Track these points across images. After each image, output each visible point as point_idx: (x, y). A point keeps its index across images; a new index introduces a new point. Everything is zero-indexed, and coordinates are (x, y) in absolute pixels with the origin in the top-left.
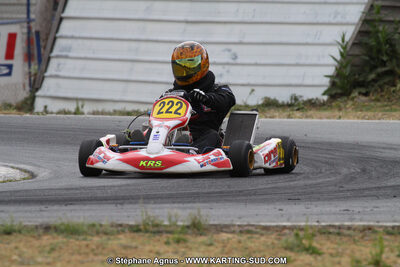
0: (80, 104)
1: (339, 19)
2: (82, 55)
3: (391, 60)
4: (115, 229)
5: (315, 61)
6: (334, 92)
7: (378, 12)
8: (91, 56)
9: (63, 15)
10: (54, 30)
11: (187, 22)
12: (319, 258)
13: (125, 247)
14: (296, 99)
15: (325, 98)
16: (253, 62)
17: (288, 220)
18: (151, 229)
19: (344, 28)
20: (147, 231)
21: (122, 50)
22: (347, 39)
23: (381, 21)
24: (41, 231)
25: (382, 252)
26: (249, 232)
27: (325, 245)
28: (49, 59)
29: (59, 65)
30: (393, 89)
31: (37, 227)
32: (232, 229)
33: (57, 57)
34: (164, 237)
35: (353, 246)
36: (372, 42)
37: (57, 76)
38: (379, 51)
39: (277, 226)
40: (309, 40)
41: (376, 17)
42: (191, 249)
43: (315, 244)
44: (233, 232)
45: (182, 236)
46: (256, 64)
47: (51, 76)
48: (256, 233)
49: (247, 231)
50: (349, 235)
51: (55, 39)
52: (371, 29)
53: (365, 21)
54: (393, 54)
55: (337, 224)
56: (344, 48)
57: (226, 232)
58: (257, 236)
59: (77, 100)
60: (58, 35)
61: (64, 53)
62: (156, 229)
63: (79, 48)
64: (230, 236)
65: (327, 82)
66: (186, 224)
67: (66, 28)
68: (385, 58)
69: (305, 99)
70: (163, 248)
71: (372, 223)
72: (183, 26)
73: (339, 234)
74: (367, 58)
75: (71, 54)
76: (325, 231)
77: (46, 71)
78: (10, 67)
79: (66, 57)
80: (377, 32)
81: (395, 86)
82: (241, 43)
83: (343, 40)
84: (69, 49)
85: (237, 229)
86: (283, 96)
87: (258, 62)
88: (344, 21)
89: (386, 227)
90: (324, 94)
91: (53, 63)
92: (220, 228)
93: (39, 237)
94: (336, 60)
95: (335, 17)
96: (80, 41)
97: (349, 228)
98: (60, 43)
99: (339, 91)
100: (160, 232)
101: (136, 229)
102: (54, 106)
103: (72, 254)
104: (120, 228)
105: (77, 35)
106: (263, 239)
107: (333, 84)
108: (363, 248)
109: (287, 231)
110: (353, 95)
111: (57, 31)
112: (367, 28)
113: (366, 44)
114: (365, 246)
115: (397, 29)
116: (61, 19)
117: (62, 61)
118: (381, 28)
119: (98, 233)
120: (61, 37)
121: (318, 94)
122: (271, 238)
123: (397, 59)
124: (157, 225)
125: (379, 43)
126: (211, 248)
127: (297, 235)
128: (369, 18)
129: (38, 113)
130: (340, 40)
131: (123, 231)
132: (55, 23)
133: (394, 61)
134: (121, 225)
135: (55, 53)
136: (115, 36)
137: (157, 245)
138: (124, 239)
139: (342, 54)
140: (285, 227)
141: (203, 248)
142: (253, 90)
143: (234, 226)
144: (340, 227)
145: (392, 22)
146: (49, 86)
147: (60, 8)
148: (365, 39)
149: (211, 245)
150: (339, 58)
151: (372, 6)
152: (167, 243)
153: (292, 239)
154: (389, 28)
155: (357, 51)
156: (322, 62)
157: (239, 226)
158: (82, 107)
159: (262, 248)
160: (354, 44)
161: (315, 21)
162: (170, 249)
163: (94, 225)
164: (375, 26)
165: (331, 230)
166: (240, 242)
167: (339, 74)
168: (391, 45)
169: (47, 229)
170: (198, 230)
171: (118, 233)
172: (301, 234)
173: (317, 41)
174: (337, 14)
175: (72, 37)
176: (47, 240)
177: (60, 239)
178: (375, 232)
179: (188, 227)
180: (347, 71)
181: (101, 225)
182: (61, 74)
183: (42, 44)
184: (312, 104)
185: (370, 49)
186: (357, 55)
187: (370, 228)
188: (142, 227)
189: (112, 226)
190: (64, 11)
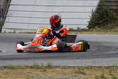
0: (15, 30)
1: (91, 5)
2: (16, 16)
3: (107, 17)
4: (25, 67)
5: (84, 17)
6: (90, 26)
7: (103, 3)
8: (18, 16)
9: (10, 4)
10: (7, 8)
11: (47, 6)
12: (86, 76)
13: (28, 73)
14: (79, 29)
15: (87, 28)
16: (66, 17)
17: (76, 64)
18: (36, 67)
19: (93, 7)
20: (35, 68)
21: (28, 14)
22: (94, 11)
23: (104, 5)
24: (3, 68)
25: (104, 74)
26: (65, 68)
27: (87, 72)
29: (9, 19)
30: (107, 25)
31: (2, 67)
32: (60, 67)
33: (8, 16)
34: (40, 70)
35: (96, 72)
36: (101, 12)
37: (8, 22)
38: (103, 14)
39: (73, 66)
40: (83, 11)
41: (102, 4)
42: (48, 73)
43: (84, 71)
44: (60, 68)
45: (45, 69)
46: (67, 18)
47: (7, 22)
48: (67, 68)
49: (64, 68)
50: (94, 69)
51: (8, 11)
52: (101, 8)
53: (99, 5)
54: (107, 15)
55: (91, 65)
56: (93, 13)
57: (58, 68)
58: (67, 69)
59: (14, 29)
60: (8, 10)
62: (37, 67)
63: (15, 14)
64: (59, 69)
65: (88, 23)
66: (46, 66)
67: (11, 8)
68: (105, 16)
69: (82, 29)
70: (39, 73)
71: (101, 65)
72: (46, 7)
73: (91, 68)
74: (100, 16)
75: (12, 16)
76: (87, 68)
77: (5, 20)
79: (11, 16)
80: (103, 9)
81: (108, 24)
82: (62, 12)
83: (93, 11)
84: (12, 14)
85: (61, 67)
86: (75, 28)
87: (68, 17)
88: (93, 5)
89: (105, 66)
90: (87, 27)
91: (7, 18)
92: (57, 67)
93: (3, 70)
94: (90, 17)
95: (90, 4)
96: (15, 12)
97: (94, 67)
98: (9, 12)
99: (91, 26)
100: (38, 68)
101: (31, 67)
102: (7, 31)
103: (13, 75)
104: (27, 67)
105: (14, 10)
106: (69, 70)
107: (90, 24)
108: (98, 73)
109: (76, 68)
110: (95, 27)
111: (8, 9)
112: (100, 7)
113: (99, 12)
114: (99, 72)
115: (108, 8)
116: (9, 5)
117: (10, 17)
118: (104, 7)
119: (20, 68)
120: (10, 10)
121: (85, 27)
122: (72, 70)
123: (108, 16)
124: (38, 66)
125: (103, 12)
126: (54, 73)
127: (79, 69)
128: (100, 4)
129: (2, 33)
130: (92, 11)
131: (28, 68)
132: (8, 6)
133: (108, 17)
134: (27, 66)
135: (7, 15)
136: (25, 10)
137: (38, 72)
138: (28, 70)
139: (92, 15)
140: (75, 67)
141: (51, 73)
142: (66, 26)
143: (60, 66)
144: (92, 66)
145: (107, 5)
146: (6, 25)
147: (9, 2)
148: (99, 11)
149: (54, 72)
150: (91, 16)
151: (101, 1)
152: (41, 71)
153: (77, 70)
154: (106, 8)
155: (97, 14)
156: (86, 18)
157: (62, 66)
158: (16, 31)
159: (69, 73)
160: (96, 12)
161: (84, 5)
162: (41, 73)
163: (19, 66)
164: (102, 7)
165: (89, 67)
166: (62, 71)
167: (91, 21)
168: (107, 13)
169: (5, 67)
170: (50, 67)
171: (26, 68)
172: (80, 68)
173: (85, 11)
174: (90, 3)
175: (13, 10)
176: (5, 71)
177: (9, 70)
178: (102, 68)
179: (47, 66)
180: (94, 20)
181: (21, 66)
182: (9, 21)
183: (4, 12)
184: (83, 30)
185: (100, 14)
186: (97, 16)
187: (100, 67)
188: (33, 67)
189: (24, 66)
190: (10, 3)
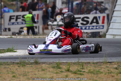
9: (114, 10)
28: (110, 23)
29: (113, 25)
33: (113, 22)
37: (112, 28)
51: (112, 17)
59: (113, 35)
60: (113, 16)
61: (114, 21)
63: (119, 20)
67: (115, 14)
75: (117, 22)
77: (109, 27)
78: (103, 26)
79: (115, 22)
84: (116, 20)
96: (119, 18)
98: (113, 18)
102: (111, 37)
116: (114, 11)
117: (114, 24)
120: (114, 17)
132: (112, 12)
146: (110, 31)
158: (115, 37)
175: (117, 17)
182: (114, 27)
190: (114, 8)
